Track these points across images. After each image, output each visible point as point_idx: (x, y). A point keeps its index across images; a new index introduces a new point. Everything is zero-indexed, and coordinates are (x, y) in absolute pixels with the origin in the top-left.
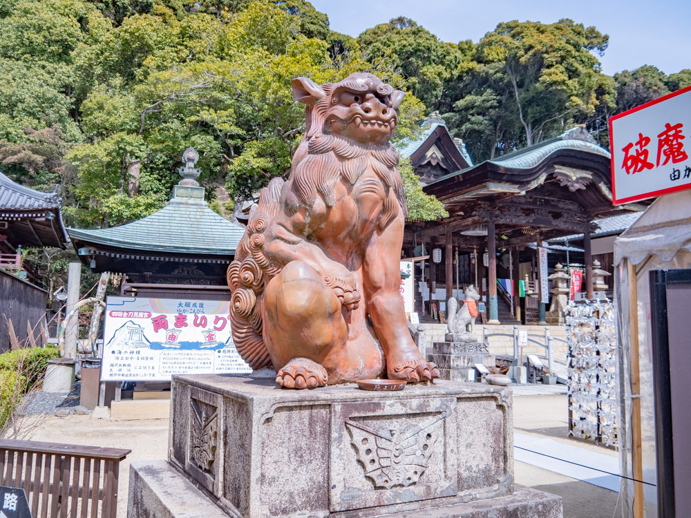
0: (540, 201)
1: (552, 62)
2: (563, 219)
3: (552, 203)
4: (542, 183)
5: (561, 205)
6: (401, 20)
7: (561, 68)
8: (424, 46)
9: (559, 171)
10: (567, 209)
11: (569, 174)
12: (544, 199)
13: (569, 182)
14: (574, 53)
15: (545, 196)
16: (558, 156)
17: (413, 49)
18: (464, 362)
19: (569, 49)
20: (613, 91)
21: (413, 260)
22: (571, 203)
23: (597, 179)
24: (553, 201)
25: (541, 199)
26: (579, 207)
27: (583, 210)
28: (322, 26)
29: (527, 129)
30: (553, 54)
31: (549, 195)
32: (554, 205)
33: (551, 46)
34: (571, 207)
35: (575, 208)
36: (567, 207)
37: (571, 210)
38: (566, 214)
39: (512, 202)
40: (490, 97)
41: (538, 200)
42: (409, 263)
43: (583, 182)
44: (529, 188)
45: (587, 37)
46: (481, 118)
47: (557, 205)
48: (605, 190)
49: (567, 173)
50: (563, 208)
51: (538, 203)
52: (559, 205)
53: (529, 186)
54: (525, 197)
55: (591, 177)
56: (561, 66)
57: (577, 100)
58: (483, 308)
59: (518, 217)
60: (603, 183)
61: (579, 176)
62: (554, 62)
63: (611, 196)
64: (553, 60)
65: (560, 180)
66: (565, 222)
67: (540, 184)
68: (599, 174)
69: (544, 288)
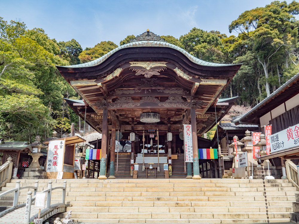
1: (260, 24)
2: (168, 101)
3: (159, 91)
4: (118, 76)
5: (167, 91)
9: (134, 65)
10: (172, 94)
11: (144, 66)
12: (151, 89)
13: (144, 71)
14: (273, 15)
15: (152, 87)
19: (270, 14)
22: (177, 89)
23: (170, 67)
24: (159, 89)
25: (148, 90)
26: (183, 91)
27: (188, 93)
29: (263, 65)
30: (261, 19)
31: (155, 86)
32: (160, 92)
34: (176, 92)
35: (180, 92)
36: (173, 92)
37: (176, 94)
38: (172, 97)
39: (123, 94)
40: (249, 55)
41: (146, 90)
42: (62, 141)
43: (158, 70)
44: (105, 80)
45: (289, 7)
46: (246, 66)
47: (163, 92)
48: (179, 73)
49: (142, 66)
50: (169, 93)
51: (146, 92)
52: (165, 92)
53: (105, 79)
54: (134, 90)
55: (166, 66)
56: (267, 25)
57: (277, 40)
58: (166, 168)
59: (127, 103)
60: (177, 68)
61: (153, 66)
62: (262, 24)
63: (185, 77)
64: (261, 22)
65: (135, 71)
66: (171, 103)
67: (116, 77)
68: (172, 61)
69: (190, 152)
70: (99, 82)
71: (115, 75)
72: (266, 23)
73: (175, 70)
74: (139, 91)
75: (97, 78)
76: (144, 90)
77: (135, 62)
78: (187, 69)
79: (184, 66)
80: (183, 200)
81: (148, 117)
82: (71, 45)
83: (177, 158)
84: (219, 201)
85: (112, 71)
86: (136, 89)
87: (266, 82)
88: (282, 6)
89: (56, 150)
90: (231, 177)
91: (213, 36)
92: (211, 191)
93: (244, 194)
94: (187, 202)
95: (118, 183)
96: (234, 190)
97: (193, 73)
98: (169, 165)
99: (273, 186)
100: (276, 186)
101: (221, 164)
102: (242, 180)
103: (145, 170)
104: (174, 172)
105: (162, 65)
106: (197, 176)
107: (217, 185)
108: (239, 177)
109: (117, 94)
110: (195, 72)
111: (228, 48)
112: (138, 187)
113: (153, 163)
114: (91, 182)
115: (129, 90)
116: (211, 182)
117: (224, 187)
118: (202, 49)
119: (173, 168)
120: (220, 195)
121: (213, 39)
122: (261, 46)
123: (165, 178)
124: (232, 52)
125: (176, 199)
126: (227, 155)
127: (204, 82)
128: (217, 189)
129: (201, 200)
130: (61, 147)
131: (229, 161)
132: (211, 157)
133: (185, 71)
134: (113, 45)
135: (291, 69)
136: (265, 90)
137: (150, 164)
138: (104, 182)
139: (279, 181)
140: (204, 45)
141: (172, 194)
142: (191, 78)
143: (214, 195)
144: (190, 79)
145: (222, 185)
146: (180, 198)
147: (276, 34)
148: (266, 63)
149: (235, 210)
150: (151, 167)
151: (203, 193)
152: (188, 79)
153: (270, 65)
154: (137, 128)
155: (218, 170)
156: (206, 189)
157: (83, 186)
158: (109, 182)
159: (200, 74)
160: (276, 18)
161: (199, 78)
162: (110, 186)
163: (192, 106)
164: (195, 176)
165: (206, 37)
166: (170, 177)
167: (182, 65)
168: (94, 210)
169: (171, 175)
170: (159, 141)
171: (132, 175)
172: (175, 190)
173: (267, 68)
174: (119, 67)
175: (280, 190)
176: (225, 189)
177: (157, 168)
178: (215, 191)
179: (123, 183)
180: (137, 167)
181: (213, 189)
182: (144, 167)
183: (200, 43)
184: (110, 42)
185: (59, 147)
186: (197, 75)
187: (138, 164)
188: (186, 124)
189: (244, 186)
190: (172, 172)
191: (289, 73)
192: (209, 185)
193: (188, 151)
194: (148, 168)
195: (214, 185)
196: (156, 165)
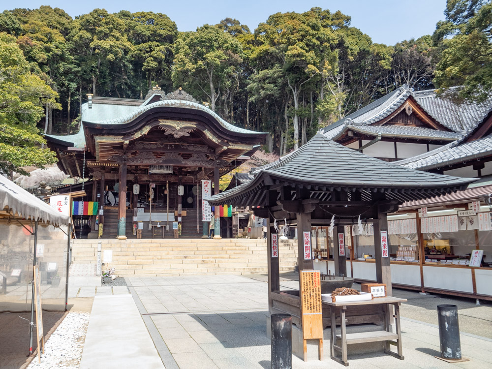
0: (171, 146)
1: (295, 40)
2: (192, 159)
3: (183, 147)
5: (191, 148)
6: (228, 20)
7: (302, 44)
8: (205, 38)
9: (164, 123)
10: (196, 151)
11: (173, 125)
12: (174, 145)
13: (174, 131)
14: (311, 32)
15: (175, 142)
16: (155, 113)
17: (198, 41)
18: (6, 268)
19: (307, 30)
20: (387, 57)
21: (70, 194)
22: (201, 146)
23: (200, 128)
24: (183, 146)
25: (171, 145)
26: (208, 149)
27: (212, 151)
28: (169, 31)
29: (293, 91)
30: (295, 34)
31: (179, 142)
32: (184, 148)
33: (295, 29)
34: (201, 149)
35: (205, 149)
36: (197, 149)
37: (201, 152)
38: (195, 155)
39: (144, 148)
40: (277, 70)
41: (169, 145)
42: (67, 196)
43: (187, 131)
44: (133, 138)
45: (332, 19)
46: (272, 85)
47: (187, 149)
48: (209, 135)
49: (171, 125)
50: (193, 151)
51: (169, 148)
52: (189, 149)
53: (132, 136)
54: (156, 144)
55: (195, 126)
56: (302, 43)
57: (311, 67)
58: (176, 226)
59: (149, 159)
60: (207, 130)
61: (182, 126)
62: (297, 41)
63: (215, 140)
64: (296, 39)
65: (164, 130)
66: (195, 161)
67: (145, 135)
68: (202, 123)
69: (207, 210)
70: (127, 140)
71: (143, 133)
72: (302, 41)
73: (204, 131)
74: (162, 146)
75: (125, 136)
76: (166, 145)
77: (164, 121)
78: (217, 133)
79: (214, 130)
80: (208, 258)
81: (161, 169)
82: (4, 23)
83: (185, 215)
84: (239, 258)
85: (141, 129)
86: (158, 143)
87: (295, 115)
88: (324, 17)
89: (60, 207)
90: (246, 237)
91: (232, 42)
92: (231, 250)
93: (260, 253)
94: (212, 260)
95: (141, 243)
96: (251, 249)
97: (222, 137)
98: (179, 223)
99: (285, 245)
100: (288, 245)
101: (235, 222)
102: (258, 240)
103: (152, 229)
104: (184, 231)
105: (192, 125)
106: (217, 236)
107: (237, 245)
108: (255, 237)
109: (137, 148)
110: (225, 137)
111: (250, 51)
112: (163, 247)
113: (160, 221)
114: (112, 242)
115: (151, 144)
116: (231, 242)
117: (242, 246)
118: (215, 59)
119: (182, 227)
120: (240, 253)
121: (232, 46)
122: (293, 67)
123: (174, 238)
124: (255, 59)
125: (202, 257)
126: (243, 212)
127: (232, 147)
128: (237, 248)
129: (223, 258)
130: (66, 204)
131: (244, 219)
132: (224, 214)
133: (214, 134)
134: (64, 16)
135: (325, 102)
136: (292, 124)
137: (157, 222)
138: (126, 242)
139: (291, 241)
140: (219, 54)
141: (197, 253)
142: (220, 141)
143: (235, 253)
144: (219, 143)
145: (241, 245)
146: (205, 256)
147: (312, 57)
148: (298, 89)
149: (252, 265)
150: (159, 226)
151: (225, 252)
152: (217, 142)
153: (302, 91)
154: (141, 179)
155: (231, 229)
156: (227, 248)
157: (107, 246)
158: (132, 242)
159: (229, 139)
160: (313, 36)
161: (227, 142)
162: (134, 246)
163: (217, 166)
164: (216, 236)
165: (223, 42)
166: (180, 237)
167: (212, 128)
168: (129, 268)
169: (181, 234)
170: (169, 195)
171: (135, 235)
172: (199, 249)
173: (298, 95)
174: (149, 124)
175: (291, 248)
176: (244, 248)
177: (165, 227)
178: (235, 250)
179: (146, 243)
180: (141, 226)
181: (234, 248)
182: (150, 226)
183: (213, 50)
184: (59, 9)
185: (63, 203)
186: (226, 140)
187: (143, 222)
188: (204, 179)
189: (261, 245)
190: (182, 231)
191: (323, 106)
192: (230, 244)
193: (205, 209)
194: (156, 227)
195: (234, 244)
196: (164, 223)
